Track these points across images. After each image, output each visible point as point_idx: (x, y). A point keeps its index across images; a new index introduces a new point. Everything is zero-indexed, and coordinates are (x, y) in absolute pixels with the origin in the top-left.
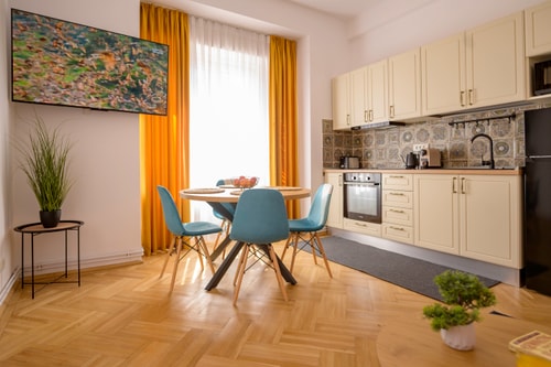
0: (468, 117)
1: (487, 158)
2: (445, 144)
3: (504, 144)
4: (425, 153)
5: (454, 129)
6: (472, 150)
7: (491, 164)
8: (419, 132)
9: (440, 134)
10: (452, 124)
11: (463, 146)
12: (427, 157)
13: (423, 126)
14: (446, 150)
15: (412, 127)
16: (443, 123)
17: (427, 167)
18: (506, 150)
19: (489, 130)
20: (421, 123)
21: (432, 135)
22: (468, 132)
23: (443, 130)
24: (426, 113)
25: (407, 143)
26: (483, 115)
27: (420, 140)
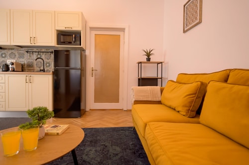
0: (35, 50)
1: (42, 68)
2: (24, 61)
3: (49, 63)
4: (13, 64)
5: (29, 54)
6: (36, 65)
7: (44, 71)
8: (11, 54)
9: (21, 56)
10: (27, 52)
11: (32, 63)
12: (14, 66)
13: (13, 51)
14: (24, 64)
15: (6, 51)
16: (23, 51)
17: (14, 71)
18: (49, 65)
19: (43, 57)
20: (11, 49)
21: (17, 56)
22: (35, 56)
23: (23, 54)
24: (13, 44)
25: (3, 59)
26: (41, 50)
27: (11, 58)
